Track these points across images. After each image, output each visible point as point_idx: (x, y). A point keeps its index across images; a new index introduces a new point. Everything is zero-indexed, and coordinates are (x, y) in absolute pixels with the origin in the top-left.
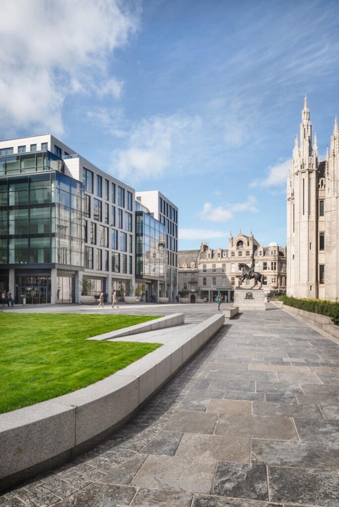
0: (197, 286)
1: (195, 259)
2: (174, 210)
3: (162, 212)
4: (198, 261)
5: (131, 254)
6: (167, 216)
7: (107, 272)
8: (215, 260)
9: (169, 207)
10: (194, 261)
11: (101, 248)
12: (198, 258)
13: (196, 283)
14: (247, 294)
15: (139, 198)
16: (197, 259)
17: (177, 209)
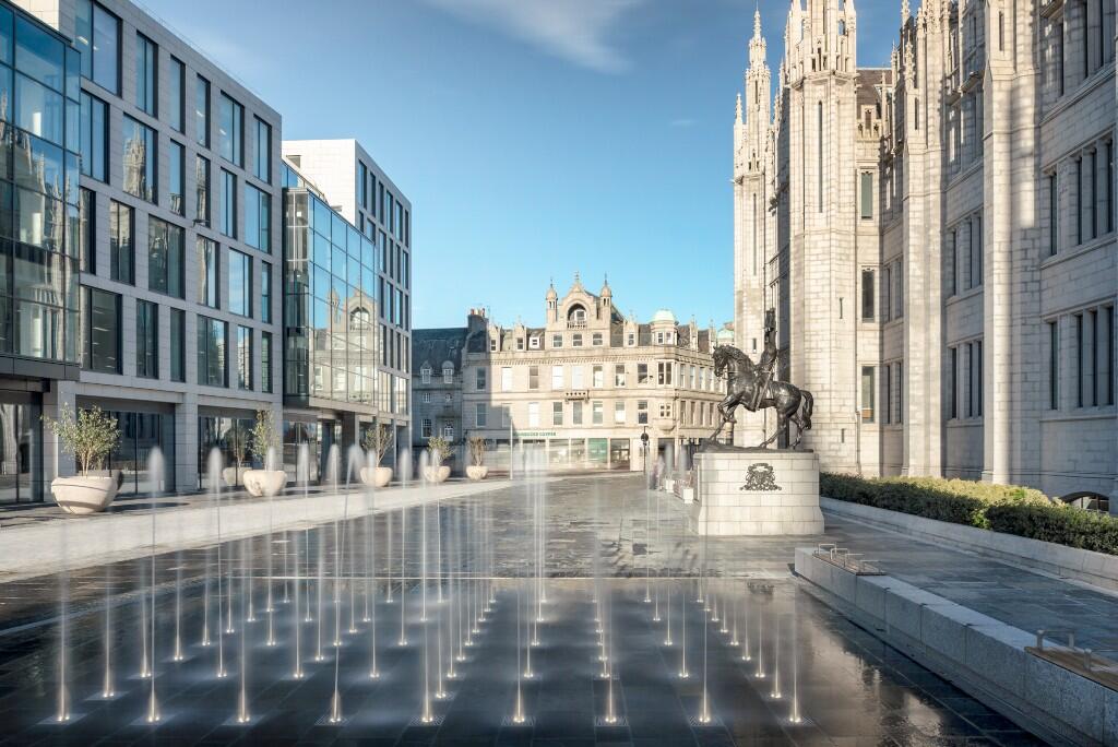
0: (460, 429)
1: (455, 352)
2: (401, 207)
3: (365, 206)
4: (463, 359)
5: (268, 328)
6: (382, 222)
7: (179, 387)
8: (510, 356)
9: (386, 196)
10: (451, 360)
11: (153, 297)
12: (464, 351)
13: (459, 417)
14: (751, 469)
15: (297, 159)
16: (460, 354)
17: (409, 205)
